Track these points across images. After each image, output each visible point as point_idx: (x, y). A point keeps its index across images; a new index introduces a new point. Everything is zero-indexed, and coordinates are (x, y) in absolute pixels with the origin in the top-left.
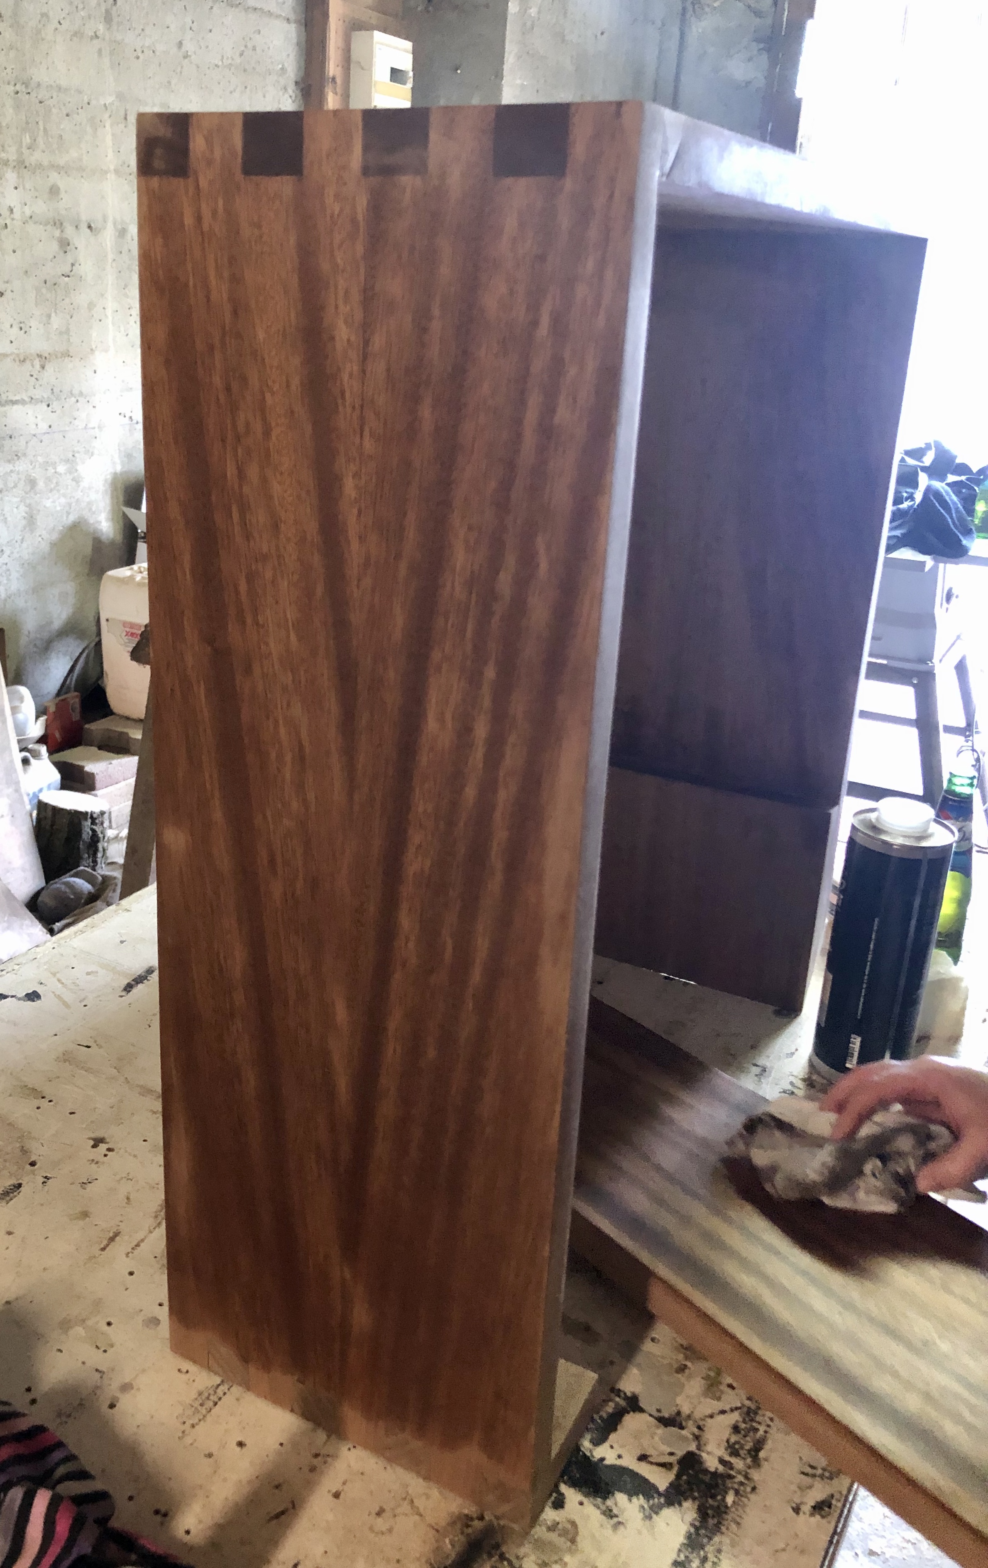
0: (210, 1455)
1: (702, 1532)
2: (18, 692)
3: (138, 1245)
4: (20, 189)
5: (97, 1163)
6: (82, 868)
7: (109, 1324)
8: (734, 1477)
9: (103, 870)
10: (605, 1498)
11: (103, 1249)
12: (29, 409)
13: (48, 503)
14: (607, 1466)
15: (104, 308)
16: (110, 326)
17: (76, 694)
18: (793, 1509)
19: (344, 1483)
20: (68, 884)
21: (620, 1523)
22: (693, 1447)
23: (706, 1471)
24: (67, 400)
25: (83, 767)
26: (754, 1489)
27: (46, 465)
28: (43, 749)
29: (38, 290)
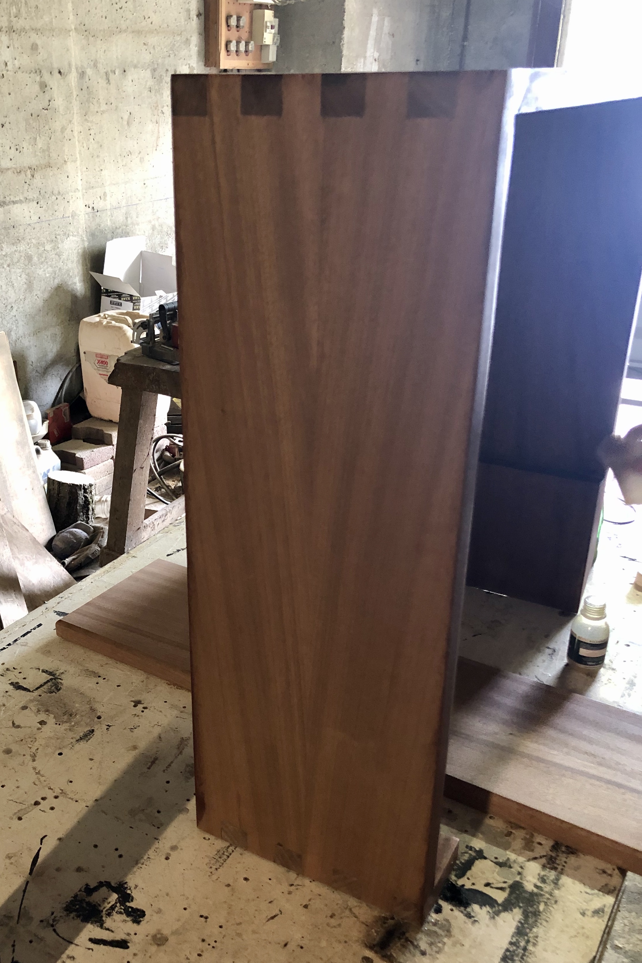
0: (228, 885)
1: (526, 926)
2: (30, 405)
3: (170, 765)
4: (11, 47)
5: (138, 716)
6: (79, 522)
7: (159, 812)
8: (544, 895)
9: (93, 523)
10: (465, 908)
11: (149, 768)
12: (25, 206)
13: (40, 272)
14: (467, 889)
15: (72, 131)
16: (77, 143)
17: (66, 404)
18: (581, 913)
19: (310, 900)
20: (72, 533)
21: (475, 921)
22: (518, 878)
23: (526, 892)
24: (50, 198)
25: (75, 454)
26: (556, 902)
27: (39, 244)
28: (48, 443)
29: (26, 120)
